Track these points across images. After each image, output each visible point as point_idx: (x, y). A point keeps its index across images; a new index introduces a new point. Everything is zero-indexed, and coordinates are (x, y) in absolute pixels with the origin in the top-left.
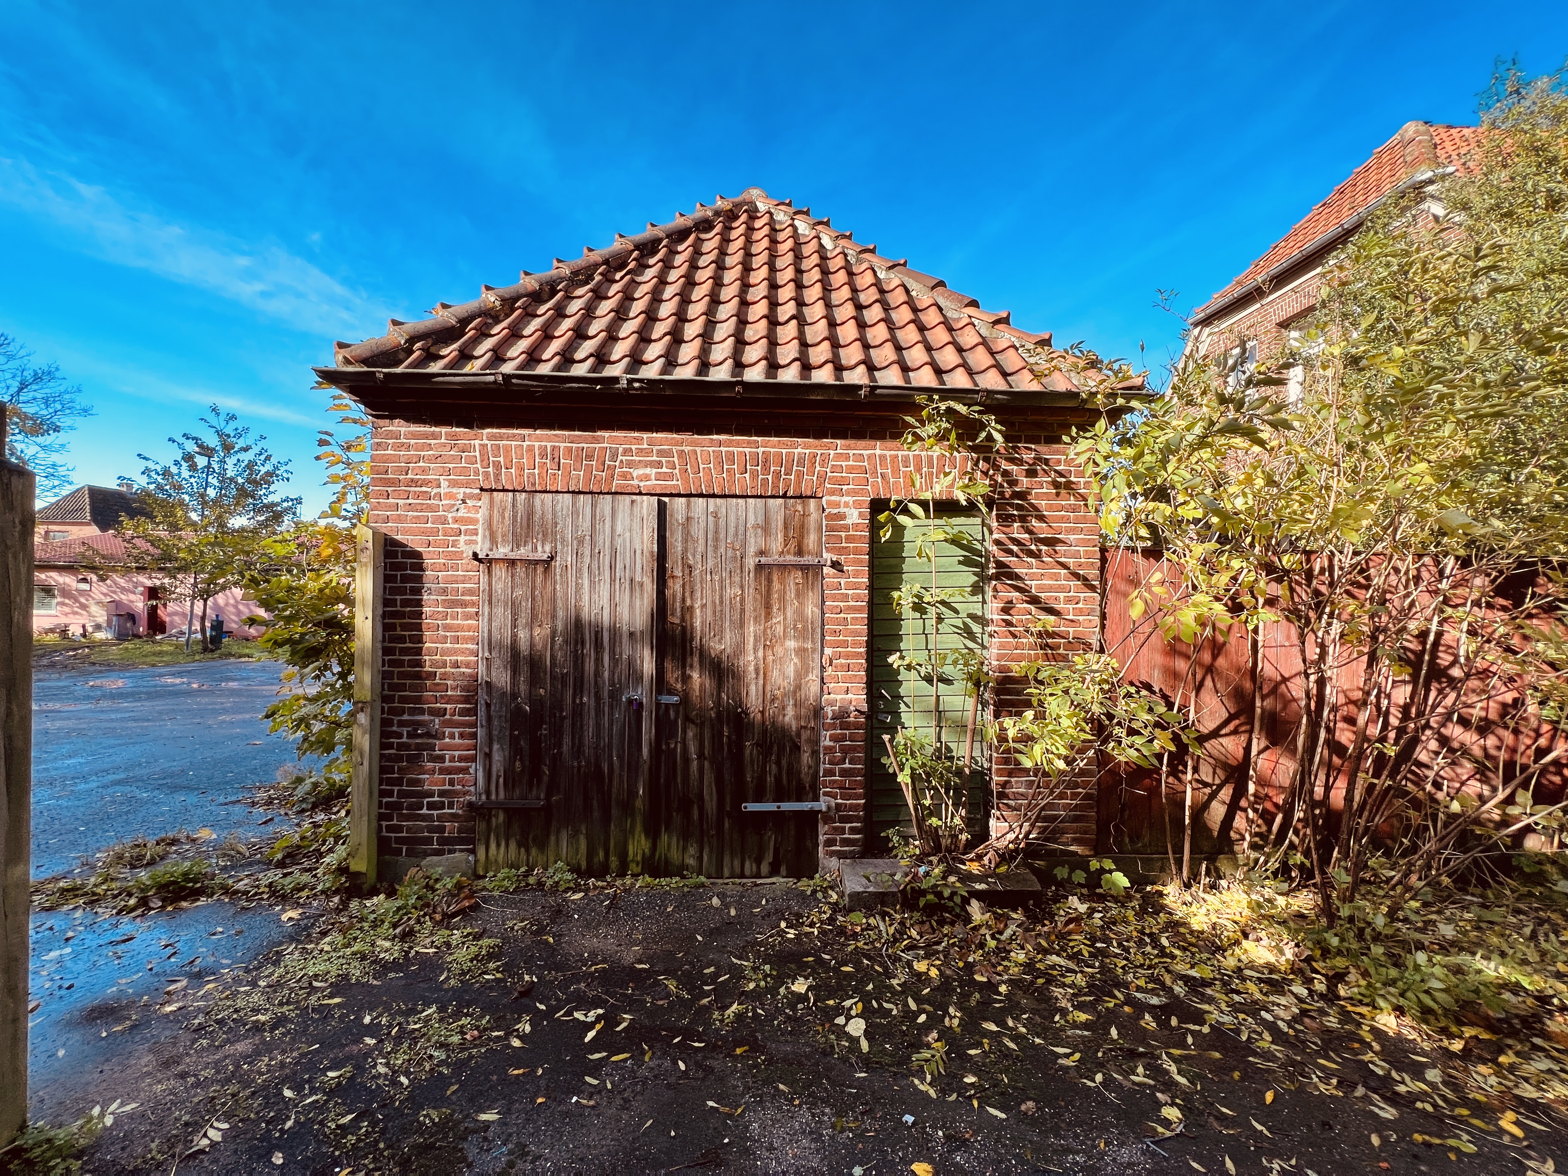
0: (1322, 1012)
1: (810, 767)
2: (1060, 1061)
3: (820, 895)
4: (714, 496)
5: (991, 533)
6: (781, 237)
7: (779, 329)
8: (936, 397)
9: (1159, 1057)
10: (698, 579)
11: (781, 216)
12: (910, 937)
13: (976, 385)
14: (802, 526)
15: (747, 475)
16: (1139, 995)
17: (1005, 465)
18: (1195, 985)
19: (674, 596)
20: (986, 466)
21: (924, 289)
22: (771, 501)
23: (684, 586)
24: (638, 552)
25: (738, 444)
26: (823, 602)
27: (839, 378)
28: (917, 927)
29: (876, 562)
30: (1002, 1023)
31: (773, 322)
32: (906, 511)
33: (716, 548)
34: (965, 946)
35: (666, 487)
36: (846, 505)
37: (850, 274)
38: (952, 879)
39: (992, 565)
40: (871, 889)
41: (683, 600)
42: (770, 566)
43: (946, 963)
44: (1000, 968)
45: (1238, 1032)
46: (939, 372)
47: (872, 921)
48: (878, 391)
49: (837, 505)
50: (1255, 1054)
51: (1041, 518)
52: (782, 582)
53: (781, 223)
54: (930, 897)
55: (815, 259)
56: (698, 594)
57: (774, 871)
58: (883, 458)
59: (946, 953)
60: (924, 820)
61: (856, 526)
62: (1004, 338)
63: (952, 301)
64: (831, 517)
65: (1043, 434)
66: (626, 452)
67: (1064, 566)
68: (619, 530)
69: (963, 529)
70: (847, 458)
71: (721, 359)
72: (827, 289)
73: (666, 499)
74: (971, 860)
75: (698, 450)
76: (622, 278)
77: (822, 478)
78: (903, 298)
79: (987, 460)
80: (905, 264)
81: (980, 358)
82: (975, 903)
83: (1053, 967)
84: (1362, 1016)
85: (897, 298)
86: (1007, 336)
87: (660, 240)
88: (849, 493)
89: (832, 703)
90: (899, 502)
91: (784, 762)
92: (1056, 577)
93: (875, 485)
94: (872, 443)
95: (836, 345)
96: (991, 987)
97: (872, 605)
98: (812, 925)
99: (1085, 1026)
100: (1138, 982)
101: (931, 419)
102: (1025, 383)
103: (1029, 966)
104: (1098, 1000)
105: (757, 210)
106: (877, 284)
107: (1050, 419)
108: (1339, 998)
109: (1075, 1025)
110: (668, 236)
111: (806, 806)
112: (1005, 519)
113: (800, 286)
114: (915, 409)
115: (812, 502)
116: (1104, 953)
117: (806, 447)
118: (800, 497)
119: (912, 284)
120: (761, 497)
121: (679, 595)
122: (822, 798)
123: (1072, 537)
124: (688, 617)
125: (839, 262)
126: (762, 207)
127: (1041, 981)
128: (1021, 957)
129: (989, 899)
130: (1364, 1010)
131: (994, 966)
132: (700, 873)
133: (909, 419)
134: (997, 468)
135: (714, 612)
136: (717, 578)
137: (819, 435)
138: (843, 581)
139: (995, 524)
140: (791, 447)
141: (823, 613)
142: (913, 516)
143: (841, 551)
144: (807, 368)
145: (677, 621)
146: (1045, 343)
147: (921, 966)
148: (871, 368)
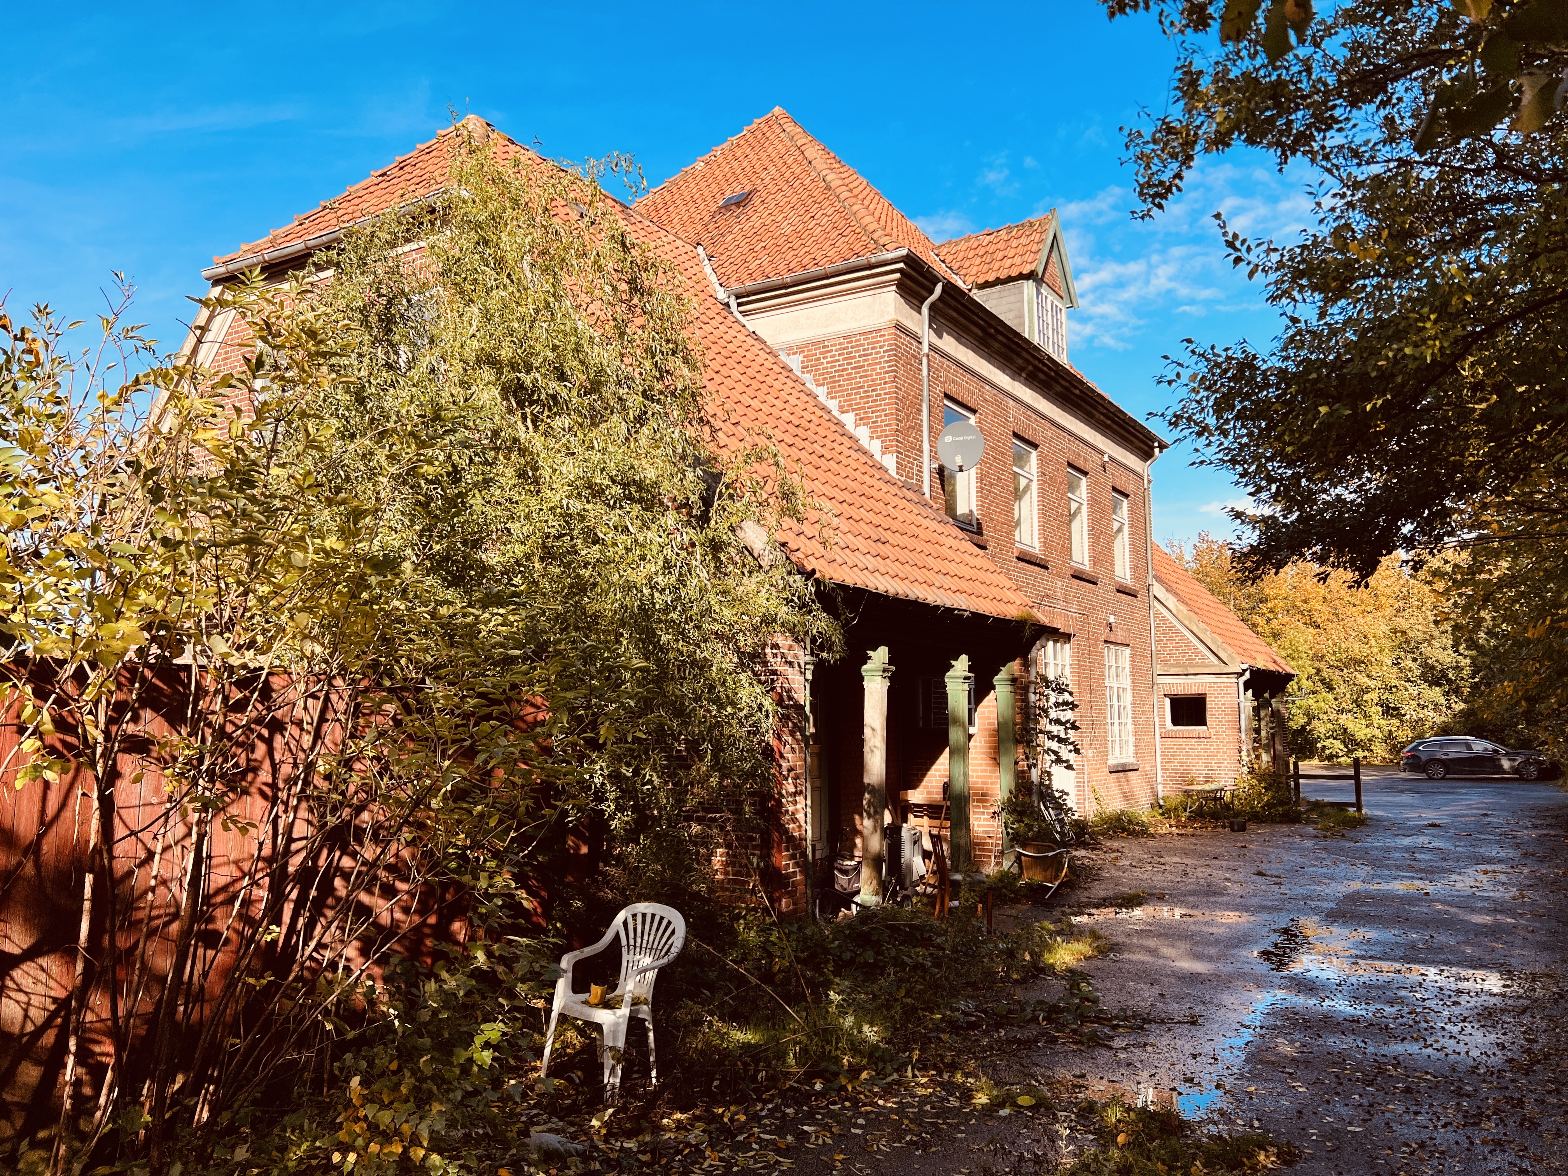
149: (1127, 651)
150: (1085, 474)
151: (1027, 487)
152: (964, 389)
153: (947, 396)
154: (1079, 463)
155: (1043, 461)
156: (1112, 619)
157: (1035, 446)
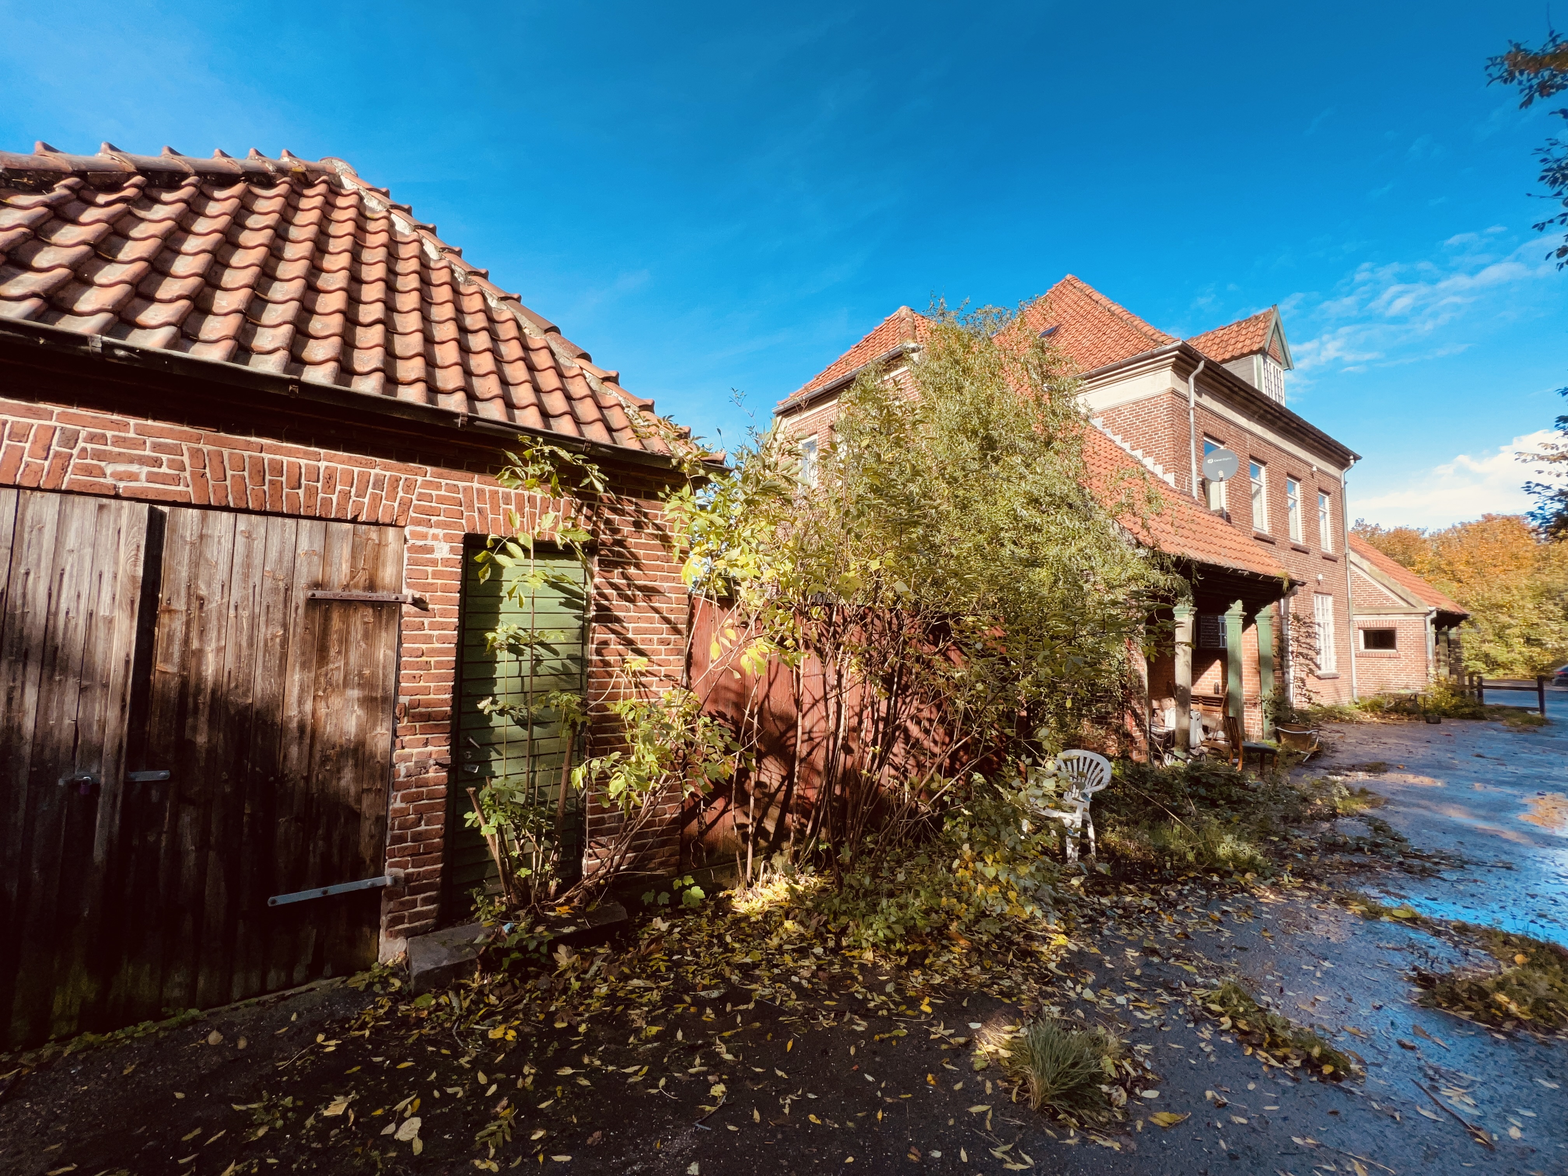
0: (831, 963)
1: (372, 837)
2: (631, 1080)
3: (377, 988)
4: (247, 511)
5: (592, 577)
6: (371, 226)
7: (359, 330)
8: (540, 440)
9: (714, 1044)
10: (214, 616)
11: (373, 203)
12: (488, 1005)
13: (582, 434)
14: (377, 558)
15: (301, 492)
16: (703, 993)
17: (607, 514)
18: (746, 970)
19: (170, 638)
20: (590, 513)
21: (537, 330)
22: (336, 525)
23: (188, 624)
24: (107, 577)
25: (289, 453)
26: (400, 643)
27: (432, 400)
28: (497, 992)
29: (469, 600)
30: (576, 1064)
31: (351, 320)
32: (504, 551)
33: (246, 576)
34: (549, 995)
35: (166, 492)
36: (435, 537)
37: (456, 292)
38: (540, 929)
39: (593, 607)
40: (445, 963)
41: (186, 641)
42: (329, 602)
43: (526, 1021)
44: (581, 1008)
45: (773, 999)
46: (545, 415)
47: (443, 1000)
48: (478, 423)
49: (424, 537)
50: (784, 1013)
51: (638, 566)
52: (345, 620)
53: (373, 210)
54: (515, 955)
55: (414, 264)
56: (214, 634)
57: (315, 973)
58: (480, 492)
59: (527, 1010)
60: (512, 873)
61: (446, 562)
62: (611, 395)
63: (565, 348)
64: (413, 549)
65: (644, 489)
66: (91, 438)
67: (656, 610)
68: (71, 541)
69: (565, 571)
70: (438, 487)
71: (270, 347)
72: (426, 303)
73: (166, 509)
74: (562, 905)
75: (226, 452)
76: (108, 204)
77: (406, 505)
78: (514, 333)
79: (590, 507)
80: (518, 300)
81: (587, 410)
82: (562, 949)
83: (632, 992)
84: (854, 957)
85: (507, 331)
86: (615, 394)
87: (185, 175)
88: (438, 525)
89: (406, 759)
90: (496, 541)
91: (336, 837)
92: (651, 621)
93: (470, 519)
94: (469, 475)
95: (431, 364)
96: (572, 1029)
97: (461, 647)
98: (363, 1027)
99: (657, 1037)
100: (704, 982)
101: (534, 460)
102: (628, 442)
103: (611, 998)
104: (670, 1009)
105: (341, 185)
106: (487, 311)
107: (649, 477)
108: (842, 948)
109: (648, 1041)
110: (198, 173)
111: (366, 883)
112: (607, 565)
113: (391, 288)
114: (518, 448)
115: (391, 532)
116: (678, 964)
117: (385, 468)
118: (376, 523)
119: (524, 321)
120: (320, 518)
121: (179, 635)
122: (387, 870)
123: (666, 585)
124: (193, 663)
125: (444, 276)
126: (349, 184)
127: (620, 1008)
128: (604, 990)
129: (575, 942)
130: (855, 953)
131: (576, 1008)
132: (191, 1004)
133: (511, 455)
134: (599, 515)
135: (239, 657)
136: (245, 614)
137: (404, 456)
138: (426, 621)
139: (596, 569)
140: (366, 465)
141: (399, 656)
142: (511, 556)
143: (425, 588)
144: (391, 381)
145: (172, 669)
146: (649, 408)
147: (495, 1034)
148: (472, 398)
149: (1330, 599)
150: (1299, 480)
151: (1258, 492)
152: (1216, 429)
153: (1206, 435)
154: (1295, 473)
155: (1270, 473)
156: (1320, 577)
157: (1264, 463)
